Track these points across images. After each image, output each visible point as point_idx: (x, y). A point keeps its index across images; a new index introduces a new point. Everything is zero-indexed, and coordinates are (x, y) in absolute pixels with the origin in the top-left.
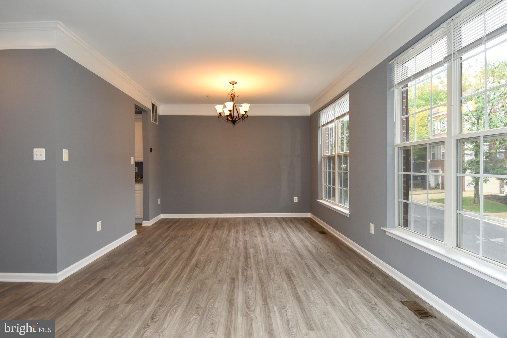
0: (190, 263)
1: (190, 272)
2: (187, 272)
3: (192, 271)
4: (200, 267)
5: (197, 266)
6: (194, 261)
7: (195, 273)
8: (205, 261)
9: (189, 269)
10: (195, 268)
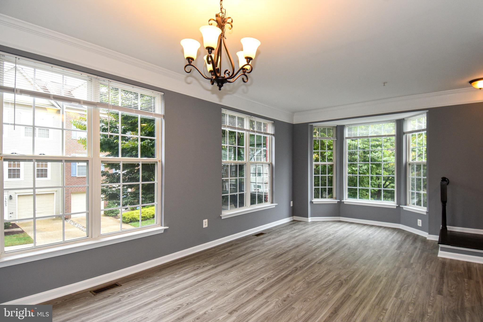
0: (347, 290)
1: (351, 279)
2: (354, 280)
3: (348, 279)
4: (339, 281)
5: (341, 283)
6: (343, 291)
7: (346, 276)
8: (328, 288)
9: (351, 282)
10: (344, 281)
